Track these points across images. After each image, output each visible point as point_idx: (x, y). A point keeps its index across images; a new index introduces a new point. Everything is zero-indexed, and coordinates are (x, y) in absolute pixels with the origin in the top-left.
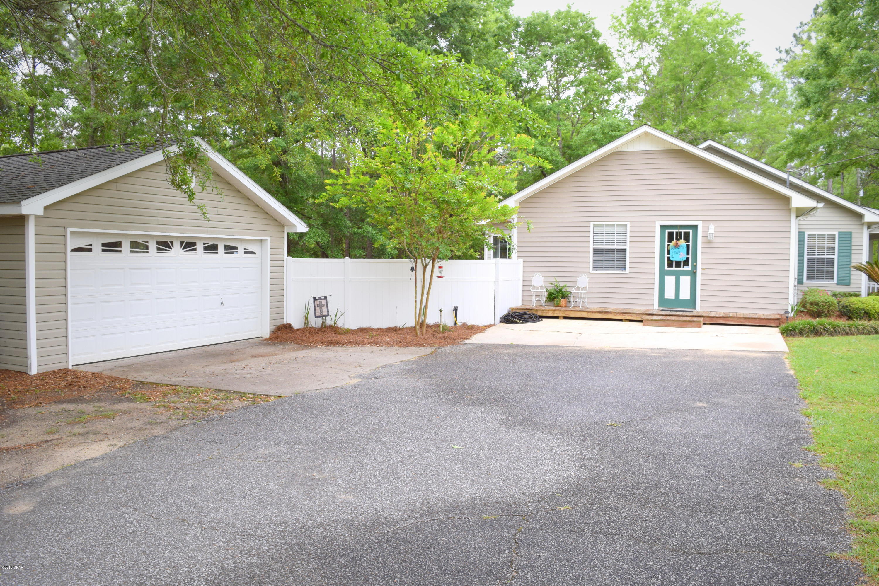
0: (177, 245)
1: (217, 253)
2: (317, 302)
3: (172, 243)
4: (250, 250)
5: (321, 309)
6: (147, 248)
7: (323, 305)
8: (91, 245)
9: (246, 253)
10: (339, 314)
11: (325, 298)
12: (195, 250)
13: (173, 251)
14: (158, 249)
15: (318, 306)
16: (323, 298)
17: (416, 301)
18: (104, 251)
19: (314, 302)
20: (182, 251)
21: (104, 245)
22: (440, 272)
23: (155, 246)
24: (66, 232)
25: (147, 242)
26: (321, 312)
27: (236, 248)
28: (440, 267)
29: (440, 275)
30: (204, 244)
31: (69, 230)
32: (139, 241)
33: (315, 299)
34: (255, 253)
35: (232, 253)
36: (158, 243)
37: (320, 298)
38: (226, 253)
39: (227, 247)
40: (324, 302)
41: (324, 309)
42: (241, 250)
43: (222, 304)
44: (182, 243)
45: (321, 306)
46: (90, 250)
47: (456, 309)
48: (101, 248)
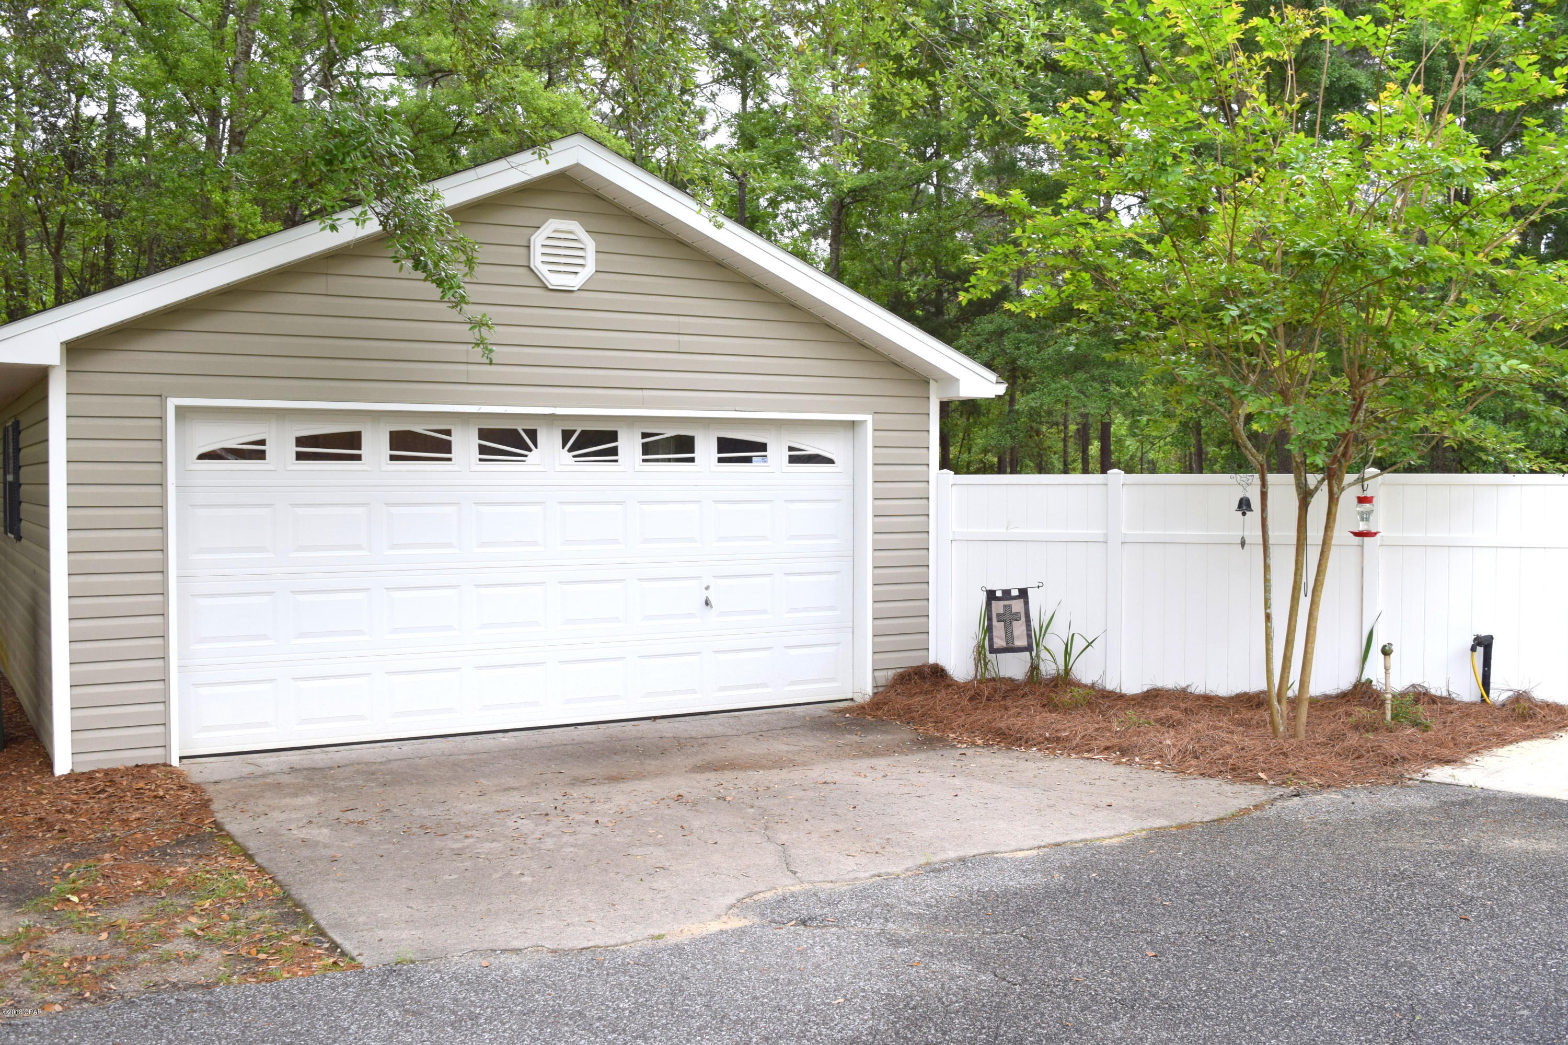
0: (549, 441)
1: (692, 460)
2: (998, 607)
3: (533, 434)
4: (811, 451)
5: (1008, 629)
6: (446, 447)
7: (1016, 617)
8: (262, 442)
9: (793, 460)
10: (1078, 645)
11: (1023, 593)
12: (614, 451)
13: (533, 456)
14: (483, 450)
15: (1000, 618)
16: (1015, 593)
17: (1268, 617)
18: (300, 456)
19: (989, 604)
20: (567, 457)
21: (300, 441)
22: (1365, 517)
23: (475, 442)
24: (164, 408)
25: (448, 432)
26: (1009, 637)
27: (762, 447)
28: (1362, 500)
29: (1362, 527)
30: (645, 435)
31: (172, 403)
32: (419, 429)
33: (991, 595)
34: (830, 461)
35: (748, 460)
36: (484, 434)
37: (1007, 593)
38: (721, 460)
39: (725, 445)
40: (1017, 606)
41: (1019, 628)
42: (777, 452)
43: (707, 603)
44: (566, 435)
45: (1008, 618)
46: (261, 455)
47: (1484, 644)
48: (293, 449)
